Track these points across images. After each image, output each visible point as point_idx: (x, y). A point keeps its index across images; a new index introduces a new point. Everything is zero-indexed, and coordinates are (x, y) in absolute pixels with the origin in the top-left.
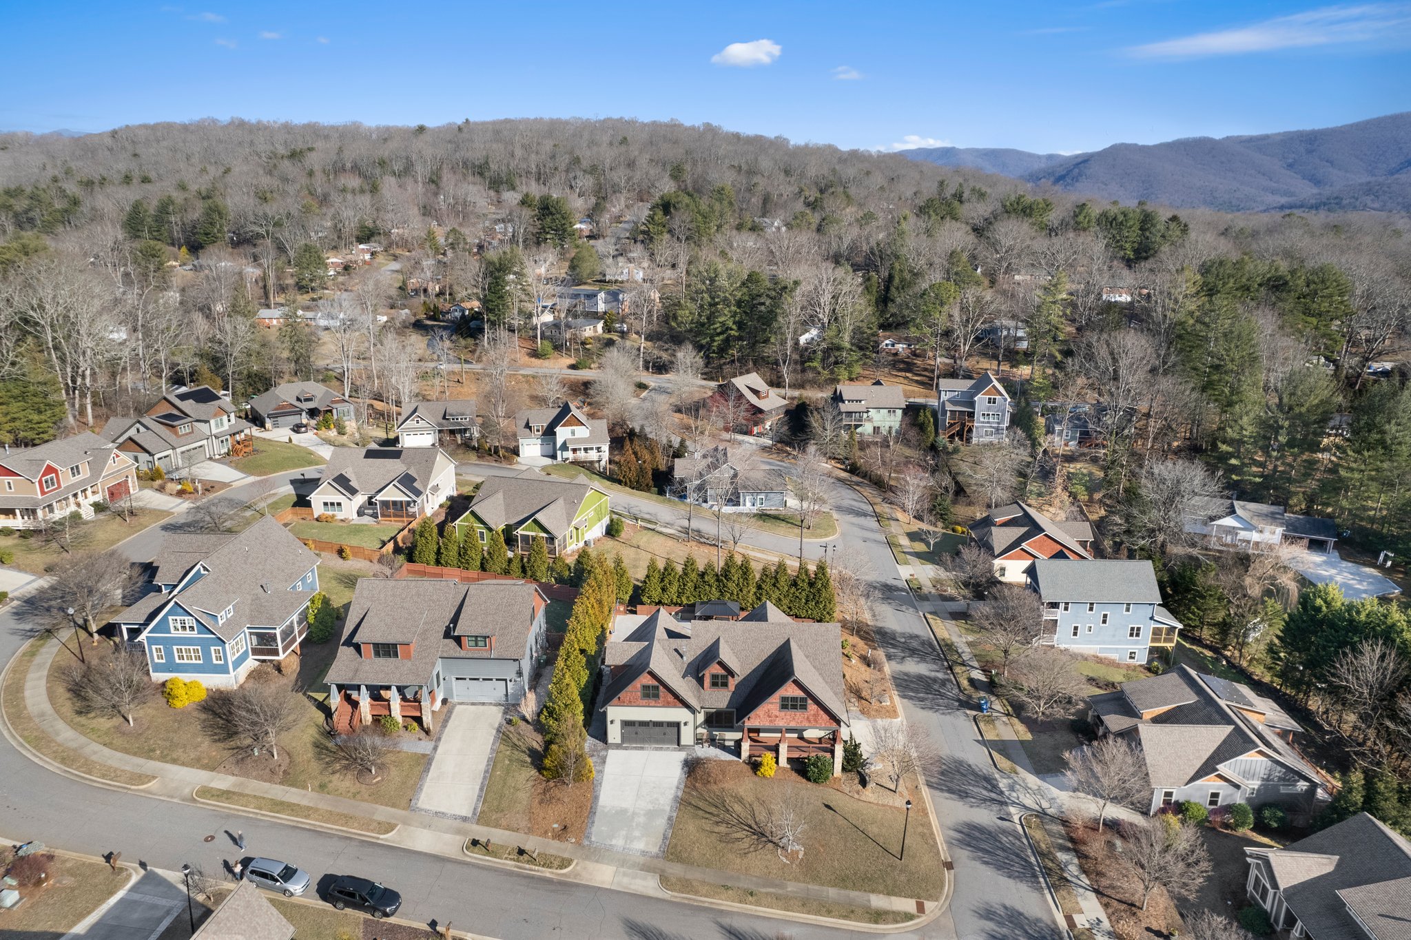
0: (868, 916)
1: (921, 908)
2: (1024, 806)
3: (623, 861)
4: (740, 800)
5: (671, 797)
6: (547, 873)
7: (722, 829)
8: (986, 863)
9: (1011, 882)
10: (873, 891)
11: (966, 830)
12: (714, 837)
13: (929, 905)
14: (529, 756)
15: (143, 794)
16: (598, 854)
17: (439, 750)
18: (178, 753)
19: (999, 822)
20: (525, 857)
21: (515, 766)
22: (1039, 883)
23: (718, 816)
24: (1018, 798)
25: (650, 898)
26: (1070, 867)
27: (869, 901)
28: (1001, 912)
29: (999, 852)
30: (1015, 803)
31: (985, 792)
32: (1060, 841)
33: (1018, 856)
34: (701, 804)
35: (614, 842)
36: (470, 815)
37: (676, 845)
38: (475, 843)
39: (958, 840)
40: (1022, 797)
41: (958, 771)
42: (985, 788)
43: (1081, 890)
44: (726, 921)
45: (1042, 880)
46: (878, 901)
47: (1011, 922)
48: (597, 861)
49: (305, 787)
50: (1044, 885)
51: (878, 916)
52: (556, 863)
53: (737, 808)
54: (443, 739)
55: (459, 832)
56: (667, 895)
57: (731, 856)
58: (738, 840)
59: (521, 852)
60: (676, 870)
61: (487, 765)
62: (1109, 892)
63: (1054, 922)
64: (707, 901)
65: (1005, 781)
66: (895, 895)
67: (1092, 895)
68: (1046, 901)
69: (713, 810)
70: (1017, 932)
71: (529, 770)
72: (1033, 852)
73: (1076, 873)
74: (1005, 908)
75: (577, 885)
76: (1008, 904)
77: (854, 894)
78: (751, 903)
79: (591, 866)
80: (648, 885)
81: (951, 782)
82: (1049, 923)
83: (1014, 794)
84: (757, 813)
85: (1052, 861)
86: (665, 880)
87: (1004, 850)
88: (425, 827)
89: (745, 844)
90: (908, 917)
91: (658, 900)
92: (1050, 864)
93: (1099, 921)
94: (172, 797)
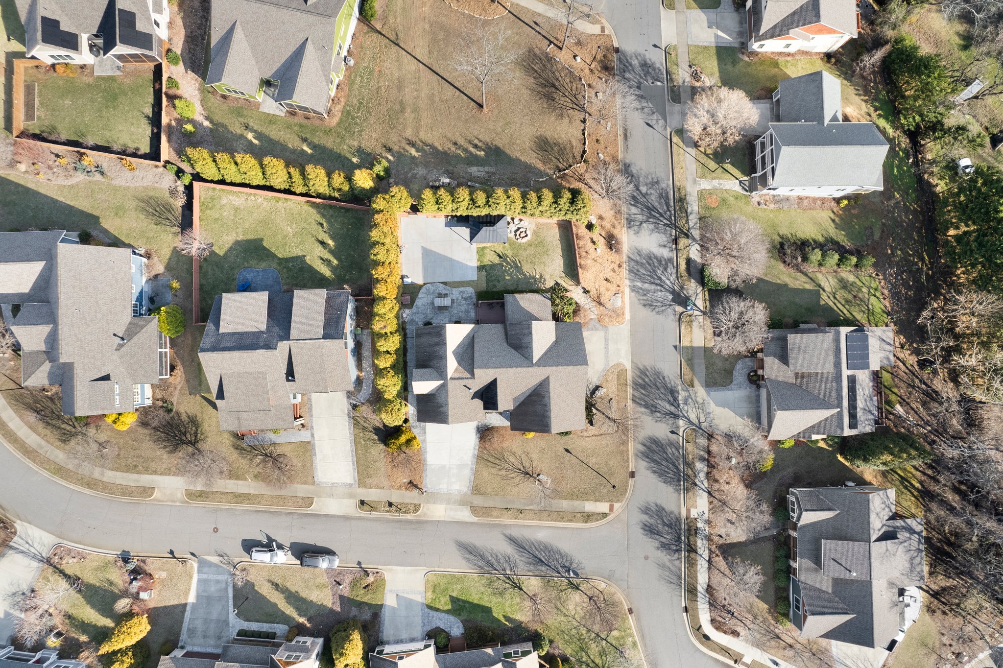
0: (583, 518)
1: (611, 507)
2: (689, 420)
3: (448, 499)
4: (514, 454)
5: (471, 455)
6: (408, 517)
7: (503, 472)
8: (654, 472)
9: (664, 485)
10: (587, 500)
11: (648, 444)
12: (498, 478)
13: (617, 506)
14: (376, 434)
15: (156, 503)
16: (435, 497)
17: (316, 436)
18: (153, 465)
19: (670, 435)
20: (394, 508)
21: (369, 443)
22: (680, 485)
23: (500, 465)
24: (687, 412)
25: (466, 523)
26: (700, 474)
27: (584, 507)
28: (654, 508)
29: (664, 463)
30: (684, 416)
31: (668, 406)
32: (702, 453)
33: (674, 464)
34: (490, 459)
35: (441, 487)
36: (353, 482)
37: (477, 485)
38: (362, 503)
39: (642, 453)
40: (690, 410)
41: (655, 385)
42: (669, 402)
43: (701, 491)
44: (508, 532)
45: (682, 483)
46: (590, 507)
47: (657, 515)
48: (434, 503)
49: (246, 479)
50: (682, 487)
51: (588, 517)
52: (412, 508)
53: (512, 459)
54: (314, 427)
55: (351, 496)
56: (475, 519)
57: (509, 488)
58: (513, 478)
59: (390, 504)
60: (479, 501)
61: (352, 446)
62: (716, 494)
63: (680, 514)
64: (497, 521)
65: (683, 393)
66: (599, 501)
67: (706, 495)
68: (679, 499)
69: (497, 462)
70: (659, 522)
71: (379, 445)
72: (683, 461)
73: (702, 479)
74: (657, 505)
75: (426, 522)
76: (659, 502)
77: (577, 503)
78: (521, 519)
79: (432, 507)
80: (465, 515)
81: (648, 396)
82: (677, 514)
83: (686, 408)
84: (524, 462)
85: (692, 469)
86: (474, 510)
87: (667, 461)
88: (330, 497)
89: (517, 480)
90: (605, 515)
91: (472, 523)
92: (690, 472)
93: (704, 513)
94: (174, 502)
